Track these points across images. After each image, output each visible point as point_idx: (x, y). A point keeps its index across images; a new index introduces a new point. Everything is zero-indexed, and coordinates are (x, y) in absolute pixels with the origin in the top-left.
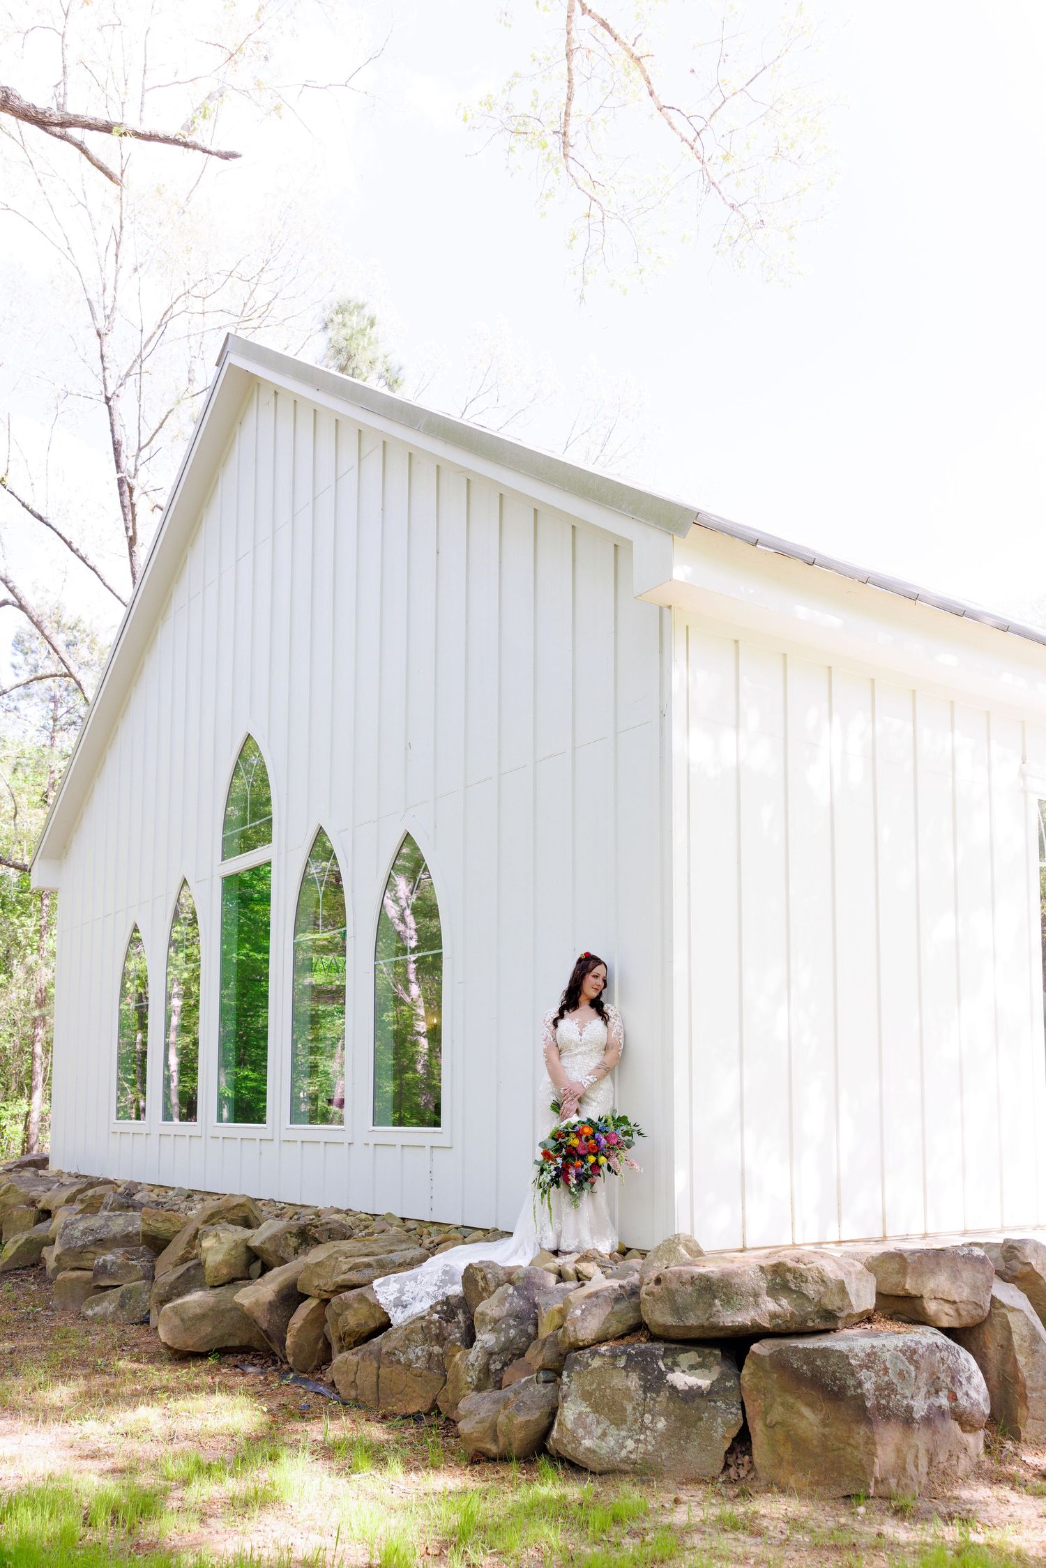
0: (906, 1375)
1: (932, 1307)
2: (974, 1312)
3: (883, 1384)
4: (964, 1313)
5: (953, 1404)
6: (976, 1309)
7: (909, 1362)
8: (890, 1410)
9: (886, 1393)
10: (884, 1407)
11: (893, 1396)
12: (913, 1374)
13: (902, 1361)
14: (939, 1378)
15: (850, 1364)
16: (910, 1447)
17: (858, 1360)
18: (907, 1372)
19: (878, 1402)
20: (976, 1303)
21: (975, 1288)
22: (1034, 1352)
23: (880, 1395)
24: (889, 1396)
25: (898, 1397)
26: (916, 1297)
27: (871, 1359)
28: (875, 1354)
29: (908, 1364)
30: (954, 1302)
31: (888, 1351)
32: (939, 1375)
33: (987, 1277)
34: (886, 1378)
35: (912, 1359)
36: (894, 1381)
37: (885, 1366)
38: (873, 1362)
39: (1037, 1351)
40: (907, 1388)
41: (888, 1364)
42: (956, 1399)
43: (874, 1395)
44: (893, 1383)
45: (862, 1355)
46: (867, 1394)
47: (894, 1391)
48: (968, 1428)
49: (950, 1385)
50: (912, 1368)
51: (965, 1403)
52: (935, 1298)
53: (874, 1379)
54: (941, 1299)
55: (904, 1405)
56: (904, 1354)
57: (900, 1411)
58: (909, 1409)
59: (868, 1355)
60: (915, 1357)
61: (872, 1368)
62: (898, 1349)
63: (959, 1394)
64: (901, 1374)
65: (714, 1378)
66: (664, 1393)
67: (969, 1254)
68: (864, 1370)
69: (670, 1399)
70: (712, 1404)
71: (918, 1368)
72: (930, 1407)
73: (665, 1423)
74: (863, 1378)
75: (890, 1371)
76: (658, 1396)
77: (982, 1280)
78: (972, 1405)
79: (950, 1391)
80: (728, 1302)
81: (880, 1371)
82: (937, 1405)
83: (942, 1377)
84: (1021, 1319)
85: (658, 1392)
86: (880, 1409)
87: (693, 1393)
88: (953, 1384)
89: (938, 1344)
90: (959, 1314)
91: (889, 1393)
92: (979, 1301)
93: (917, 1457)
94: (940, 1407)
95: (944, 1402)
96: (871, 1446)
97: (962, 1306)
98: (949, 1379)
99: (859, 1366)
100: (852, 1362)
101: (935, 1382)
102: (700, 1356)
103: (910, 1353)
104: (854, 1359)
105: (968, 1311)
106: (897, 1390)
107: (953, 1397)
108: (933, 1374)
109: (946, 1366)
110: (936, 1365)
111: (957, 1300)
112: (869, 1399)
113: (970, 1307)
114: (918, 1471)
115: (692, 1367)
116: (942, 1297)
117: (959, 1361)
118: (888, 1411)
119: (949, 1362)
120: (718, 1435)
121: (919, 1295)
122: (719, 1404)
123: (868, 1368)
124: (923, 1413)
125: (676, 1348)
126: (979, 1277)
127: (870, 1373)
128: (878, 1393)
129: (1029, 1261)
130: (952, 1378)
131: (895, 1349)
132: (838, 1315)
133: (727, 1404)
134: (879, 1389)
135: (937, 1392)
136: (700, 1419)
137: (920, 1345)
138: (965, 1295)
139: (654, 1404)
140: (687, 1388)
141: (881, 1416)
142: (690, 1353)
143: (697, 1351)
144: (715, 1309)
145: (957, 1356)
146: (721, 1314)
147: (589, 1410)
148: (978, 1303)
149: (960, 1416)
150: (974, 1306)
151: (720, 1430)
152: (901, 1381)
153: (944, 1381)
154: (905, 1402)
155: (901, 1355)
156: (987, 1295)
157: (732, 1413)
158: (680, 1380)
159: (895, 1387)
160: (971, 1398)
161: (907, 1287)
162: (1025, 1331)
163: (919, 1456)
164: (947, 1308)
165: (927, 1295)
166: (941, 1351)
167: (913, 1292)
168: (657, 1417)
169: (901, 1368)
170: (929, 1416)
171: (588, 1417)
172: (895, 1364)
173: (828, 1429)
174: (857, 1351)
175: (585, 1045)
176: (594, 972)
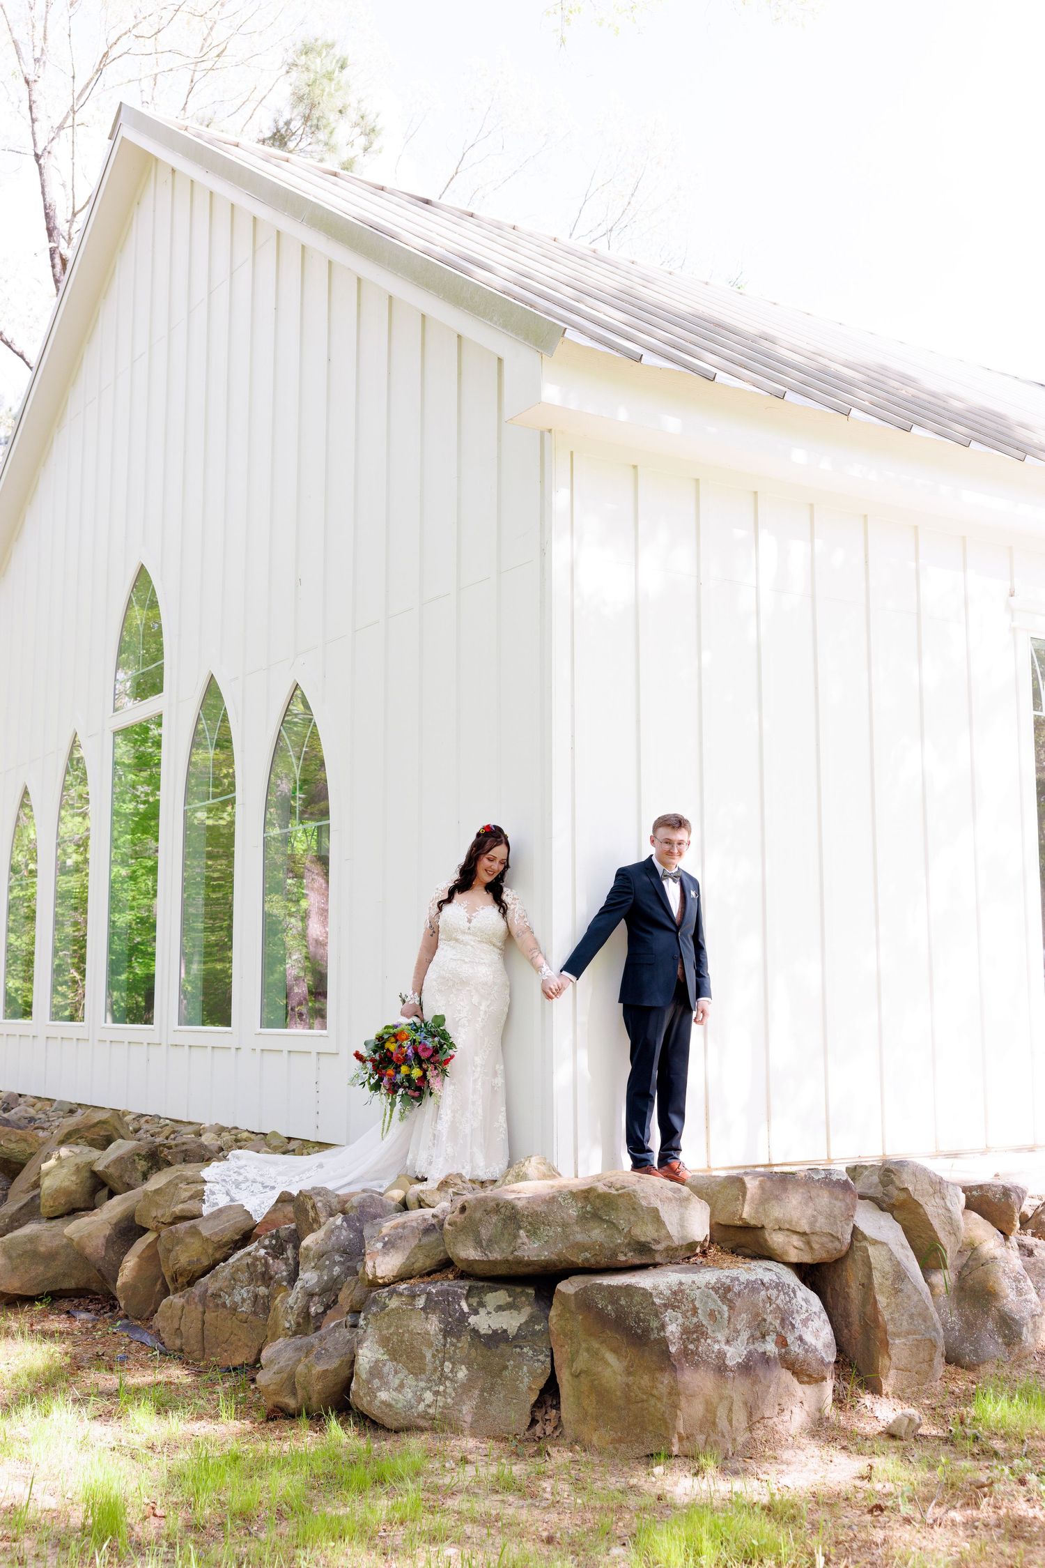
0: (718, 1316)
1: (776, 1240)
2: (830, 1246)
3: (691, 1326)
4: (816, 1246)
5: (783, 1350)
6: (832, 1242)
7: (722, 1301)
8: (699, 1356)
9: (695, 1336)
10: (692, 1352)
11: (703, 1340)
12: (726, 1315)
13: (714, 1301)
14: (765, 1320)
15: (653, 1303)
16: (723, 1398)
17: (663, 1299)
18: (719, 1313)
19: (686, 1347)
20: (832, 1235)
21: (831, 1216)
22: (898, 1293)
23: (688, 1338)
24: (698, 1340)
25: (709, 1341)
26: (755, 1228)
27: (677, 1299)
28: (682, 1291)
29: (719, 1303)
30: (804, 1234)
31: (699, 1288)
32: (765, 1316)
33: (847, 1205)
34: (695, 1320)
35: (725, 1297)
36: (704, 1323)
37: (694, 1306)
38: (680, 1301)
39: (903, 1291)
40: (719, 1331)
41: (697, 1304)
42: (787, 1345)
43: (681, 1339)
44: (703, 1325)
45: (666, 1293)
46: (671, 1337)
47: (704, 1335)
48: (805, 1379)
49: (779, 1329)
50: (725, 1308)
51: (796, 1349)
52: (780, 1229)
53: (680, 1321)
54: (788, 1230)
55: (715, 1351)
56: (717, 1292)
57: (711, 1357)
58: (721, 1355)
59: (675, 1293)
60: (729, 1295)
61: (679, 1307)
62: (710, 1286)
63: (792, 1340)
64: (712, 1315)
65: (523, 1321)
66: (466, 1338)
67: (826, 1178)
68: (669, 1311)
69: (471, 1345)
70: (518, 1350)
71: (731, 1308)
72: (750, 1354)
73: (466, 1372)
74: (667, 1319)
75: (699, 1311)
76: (458, 1341)
77: (840, 1207)
78: (807, 1351)
79: (779, 1335)
80: (535, 1233)
81: (688, 1311)
82: (761, 1350)
83: (769, 1318)
84: (884, 1253)
85: (458, 1338)
86: (688, 1355)
87: (497, 1338)
88: (783, 1328)
89: (765, 1281)
90: (811, 1248)
91: (697, 1337)
92: (837, 1232)
93: (730, 1410)
94: (764, 1353)
95: (771, 1347)
96: (674, 1398)
97: (814, 1238)
98: (778, 1321)
99: (665, 1305)
100: (657, 1301)
101: (759, 1325)
102: (510, 1296)
103: (724, 1291)
104: (659, 1298)
105: (822, 1245)
106: (707, 1334)
107: (782, 1342)
108: (758, 1315)
109: (774, 1306)
110: (761, 1305)
111: (808, 1231)
112: (674, 1343)
113: (825, 1239)
114: (731, 1426)
115: (500, 1308)
116: (788, 1227)
117: (794, 1301)
118: (696, 1358)
119: (778, 1302)
120: (523, 1387)
121: (760, 1226)
122: (525, 1350)
123: (674, 1308)
124: (740, 1361)
125: (483, 1286)
126: (838, 1204)
127: (675, 1313)
128: (684, 1337)
129: (906, 1186)
130: (783, 1320)
131: (706, 1286)
132: (653, 1247)
133: (535, 1351)
134: (686, 1331)
135: (763, 1336)
136: (506, 1368)
137: (737, 1283)
138: (818, 1225)
139: (454, 1351)
140: (491, 1332)
141: (687, 1362)
142: (499, 1292)
143: (507, 1290)
144: (520, 1241)
145: (792, 1295)
146: (526, 1247)
147: (386, 1357)
148: (835, 1234)
149: (793, 1364)
150: (831, 1238)
151: (526, 1380)
152: (712, 1323)
153: (771, 1324)
154: (716, 1347)
155: (713, 1293)
156: (848, 1225)
157: (538, 1360)
158: (484, 1322)
159: (705, 1329)
160: (805, 1343)
161: (745, 1216)
162: (888, 1267)
163: (734, 1409)
164: (796, 1241)
165: (769, 1225)
166: (767, 1289)
167: (753, 1222)
168: (458, 1366)
169: (712, 1308)
170: (747, 1364)
171: (385, 1365)
172: (706, 1303)
173: (631, 1378)
174: (662, 1288)
175: (474, 935)
176: (490, 853)
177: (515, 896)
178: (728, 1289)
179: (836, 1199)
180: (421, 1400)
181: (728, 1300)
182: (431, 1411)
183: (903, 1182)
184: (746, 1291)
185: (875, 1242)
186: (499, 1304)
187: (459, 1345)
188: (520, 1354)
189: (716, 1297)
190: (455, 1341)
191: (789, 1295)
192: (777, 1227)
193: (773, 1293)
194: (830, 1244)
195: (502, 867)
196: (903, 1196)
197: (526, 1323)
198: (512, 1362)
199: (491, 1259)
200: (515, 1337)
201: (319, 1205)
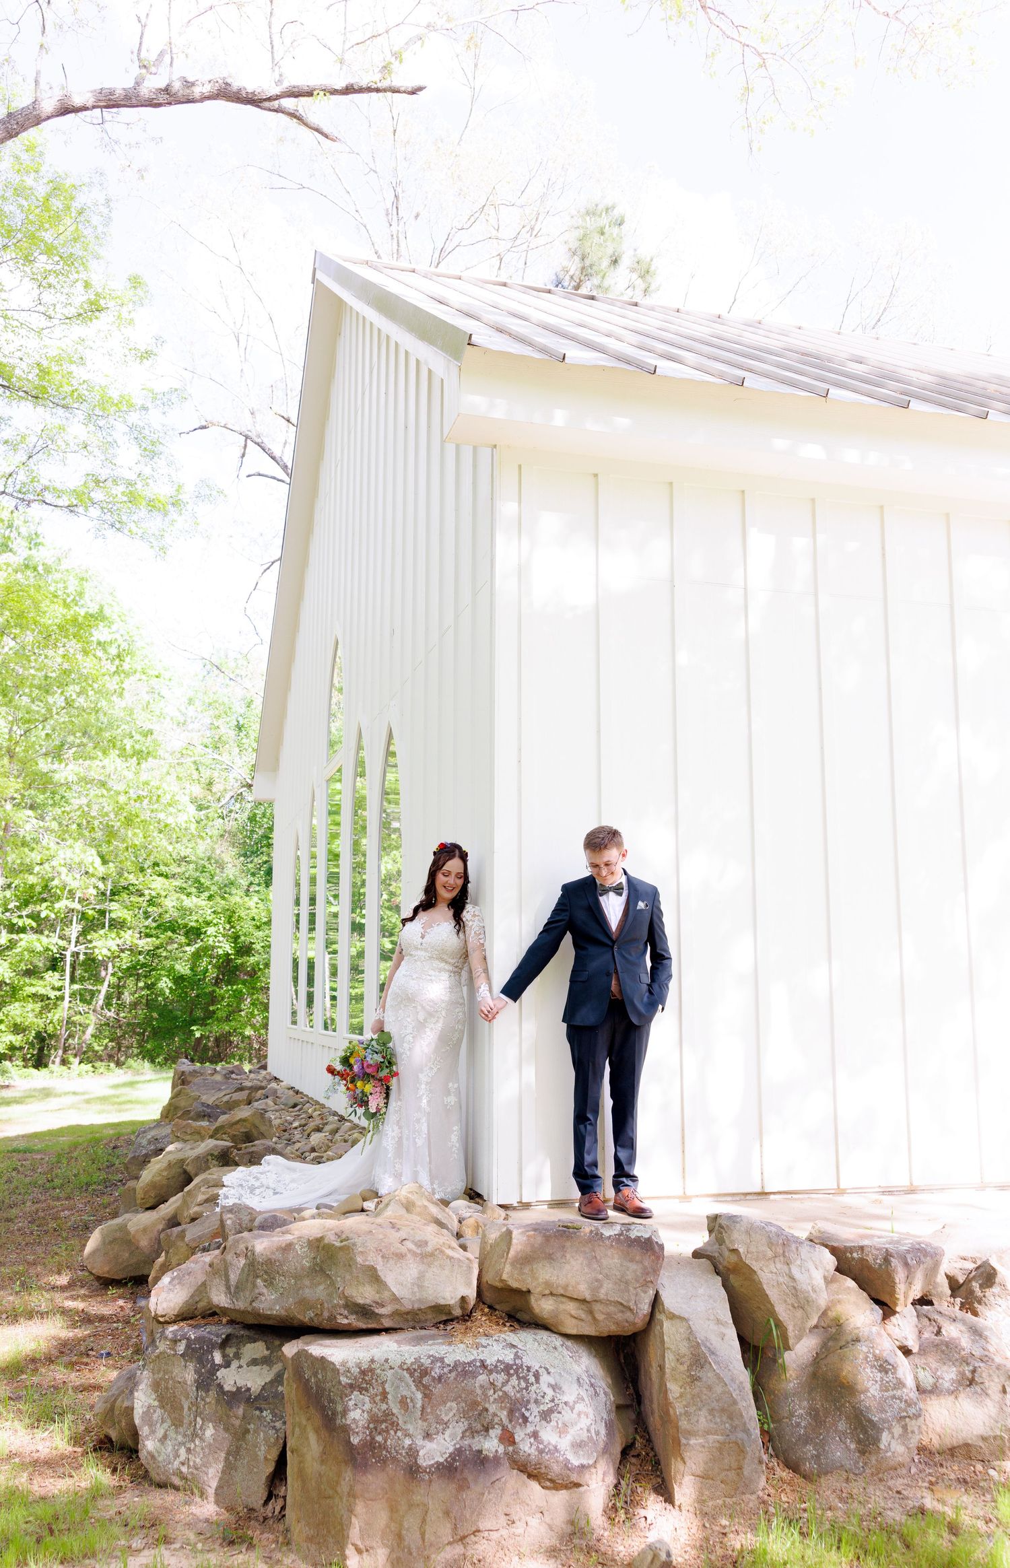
0: (411, 1405)
1: (544, 1307)
2: (619, 1316)
3: (380, 1414)
4: (600, 1317)
5: (511, 1449)
6: (623, 1312)
7: (416, 1386)
8: (387, 1451)
9: (383, 1426)
10: (380, 1446)
11: (392, 1432)
12: (419, 1405)
13: (408, 1385)
14: (487, 1410)
15: (340, 1382)
16: (411, 1506)
17: (350, 1379)
18: (412, 1401)
19: (373, 1439)
20: (622, 1304)
21: (623, 1283)
22: (694, 1379)
23: (376, 1428)
24: (387, 1431)
25: (399, 1434)
26: (518, 1292)
27: (366, 1378)
28: (372, 1370)
29: (413, 1388)
30: (584, 1301)
31: (391, 1368)
32: (487, 1406)
33: (645, 1268)
34: (384, 1407)
35: (420, 1382)
36: (395, 1411)
37: (384, 1389)
38: (369, 1383)
39: (698, 1379)
40: (411, 1423)
41: (388, 1387)
42: (513, 1443)
43: (368, 1428)
44: (393, 1414)
45: (355, 1371)
46: (353, 1426)
47: (395, 1426)
48: (548, 1484)
49: (506, 1421)
50: (419, 1395)
51: (526, 1449)
52: (551, 1294)
53: (367, 1406)
54: (562, 1295)
55: (406, 1446)
56: (411, 1375)
57: (401, 1454)
58: (413, 1452)
59: (363, 1373)
60: (425, 1380)
61: (367, 1390)
62: (405, 1367)
63: (519, 1435)
64: (403, 1402)
65: (268, 1380)
66: (213, 1393)
67: (621, 1234)
68: (355, 1393)
69: (218, 1401)
70: (257, 1412)
71: (427, 1396)
72: (459, 1452)
73: (213, 1431)
74: (351, 1403)
75: (389, 1396)
76: (207, 1396)
77: (635, 1271)
78: (541, 1452)
79: (504, 1429)
80: (272, 1283)
81: (376, 1395)
82: (476, 1447)
83: (492, 1408)
84: (682, 1330)
85: (208, 1391)
86: (374, 1448)
87: (239, 1396)
88: (511, 1421)
89: (488, 1362)
90: (594, 1319)
91: (387, 1427)
92: (628, 1301)
93: (424, 1521)
94: (480, 1452)
95: (491, 1445)
96: (351, 1499)
97: (597, 1307)
98: (505, 1413)
99: (351, 1386)
100: (344, 1380)
101: (480, 1415)
102: (268, 1349)
103: (419, 1373)
104: (347, 1377)
105: (608, 1315)
106: (398, 1424)
107: (508, 1438)
108: (475, 1404)
109: (501, 1393)
110: (479, 1391)
111: (588, 1298)
112: (357, 1433)
113: (612, 1309)
114: (423, 1540)
115: (254, 1362)
116: (562, 1292)
117: (533, 1388)
118: (384, 1452)
119: (507, 1388)
120: (261, 1454)
121: (524, 1289)
122: (264, 1414)
123: (361, 1390)
124: (441, 1460)
125: (243, 1336)
126: (633, 1266)
127: (362, 1397)
128: (372, 1426)
129: (736, 1246)
130: (511, 1412)
131: (401, 1367)
132: (376, 1311)
133: (274, 1415)
134: (375, 1420)
135: (487, 1430)
136: (247, 1431)
137: (439, 1364)
138: (603, 1291)
139: (204, 1406)
140: (234, 1389)
141: (374, 1457)
142: (257, 1344)
143: (266, 1342)
144: (257, 1291)
145: (532, 1379)
146: (263, 1298)
147: (156, 1403)
148: (625, 1304)
149: (525, 1466)
150: (621, 1308)
151: (263, 1448)
152: (403, 1412)
153: (495, 1415)
154: (407, 1442)
155: (407, 1376)
156: (645, 1292)
157: (274, 1427)
158: (230, 1378)
159: (395, 1419)
160: (542, 1442)
161: (505, 1277)
162: (684, 1349)
163: (428, 1519)
164: (571, 1307)
165: (536, 1290)
166: (491, 1372)
167: (515, 1285)
168: (206, 1423)
169: (404, 1393)
170: (451, 1465)
171: (155, 1411)
172: (398, 1387)
173: (324, 1467)
174: (350, 1364)
175: (426, 950)
176: (444, 868)
177: (476, 913)
178: (425, 1372)
179: (632, 1261)
180: (177, 1456)
181: (424, 1386)
182: (184, 1469)
183: (732, 1242)
184: (453, 1374)
185: (672, 1317)
186: (255, 1357)
187: (208, 1400)
188: (259, 1418)
189: (410, 1380)
190: (204, 1395)
191: (527, 1381)
192: (547, 1292)
193: (500, 1378)
194: (620, 1314)
195: (460, 882)
196: (733, 1258)
197: (272, 1382)
198: (252, 1426)
199: (237, 1307)
200: (258, 1398)
201: (229, 1222)
